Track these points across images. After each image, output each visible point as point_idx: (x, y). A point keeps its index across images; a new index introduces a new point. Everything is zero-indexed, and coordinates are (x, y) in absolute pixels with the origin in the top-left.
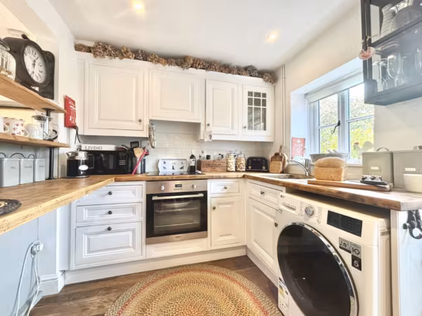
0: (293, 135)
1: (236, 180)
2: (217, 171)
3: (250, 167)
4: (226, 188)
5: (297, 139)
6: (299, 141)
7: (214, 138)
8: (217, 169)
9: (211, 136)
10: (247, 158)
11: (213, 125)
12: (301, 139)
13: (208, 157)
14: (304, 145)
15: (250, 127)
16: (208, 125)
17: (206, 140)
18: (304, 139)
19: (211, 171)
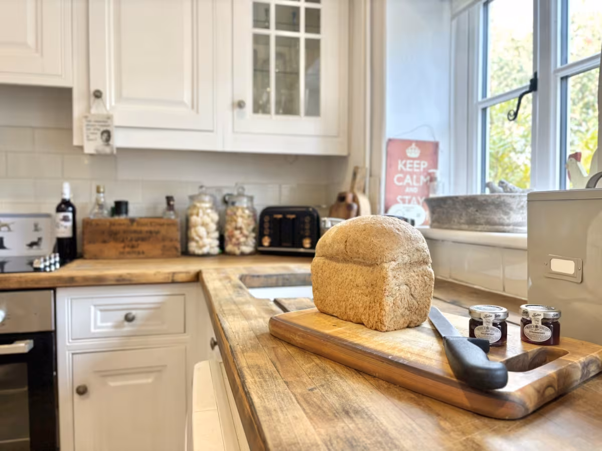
0: (393, 129)
1: (175, 289)
2: (143, 256)
3: (266, 242)
4: (129, 319)
5: (408, 143)
6: (413, 152)
7: (120, 140)
8: (143, 247)
9: (107, 135)
10: (259, 210)
11: (120, 97)
12: (420, 144)
13: (120, 207)
14: (435, 165)
15: (260, 107)
16: (98, 95)
17: (89, 148)
18: (436, 145)
19: (121, 256)
